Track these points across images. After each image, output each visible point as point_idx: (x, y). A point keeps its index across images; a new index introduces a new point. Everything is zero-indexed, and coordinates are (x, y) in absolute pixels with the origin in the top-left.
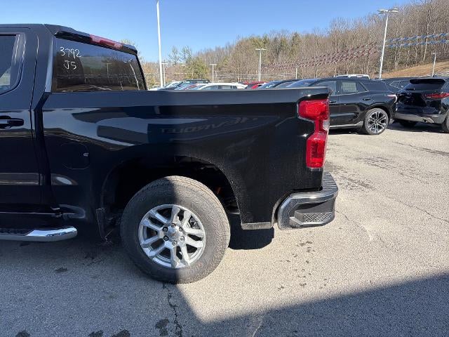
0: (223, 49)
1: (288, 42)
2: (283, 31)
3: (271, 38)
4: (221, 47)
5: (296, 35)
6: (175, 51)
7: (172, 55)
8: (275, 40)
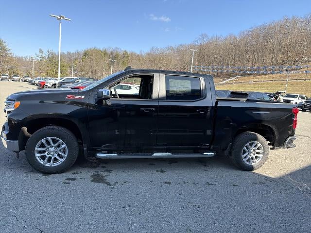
0: (73, 53)
1: (120, 56)
2: (117, 48)
3: (109, 51)
4: (72, 52)
5: (126, 52)
6: (41, 52)
7: (39, 54)
8: (112, 53)
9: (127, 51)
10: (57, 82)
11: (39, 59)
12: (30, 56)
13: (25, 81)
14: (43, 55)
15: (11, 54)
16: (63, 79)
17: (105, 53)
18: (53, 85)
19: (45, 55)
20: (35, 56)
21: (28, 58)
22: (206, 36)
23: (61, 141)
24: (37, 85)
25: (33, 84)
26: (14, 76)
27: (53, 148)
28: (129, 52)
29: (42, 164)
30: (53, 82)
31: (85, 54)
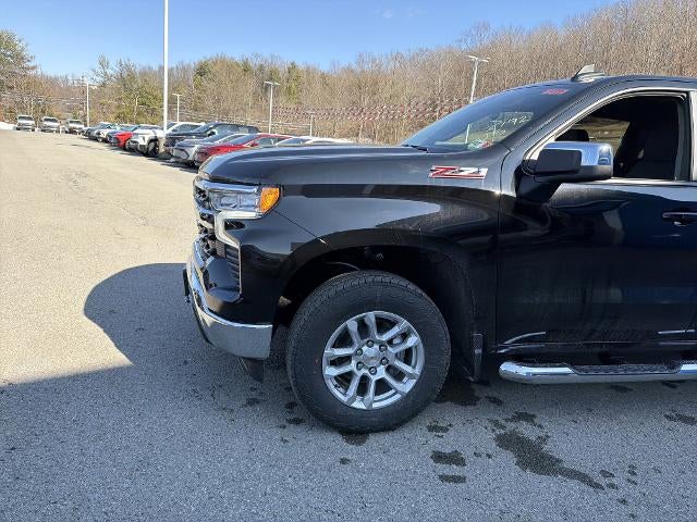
1: (280, 74)
5: (293, 66)
7: (98, 68)
8: (261, 68)
9: (297, 63)
10: (162, 134)
11: (99, 79)
12: (73, 76)
13: (72, 131)
14: (109, 72)
15: (34, 68)
16: (174, 127)
17: (246, 69)
18: (151, 141)
19: (113, 70)
20: (91, 73)
21: (70, 78)
22: (486, 27)
23: (404, 324)
24: (105, 141)
25: (96, 139)
26: (46, 120)
27: (376, 347)
28: (301, 66)
29: (342, 403)
30: (150, 134)
31: (202, 71)
